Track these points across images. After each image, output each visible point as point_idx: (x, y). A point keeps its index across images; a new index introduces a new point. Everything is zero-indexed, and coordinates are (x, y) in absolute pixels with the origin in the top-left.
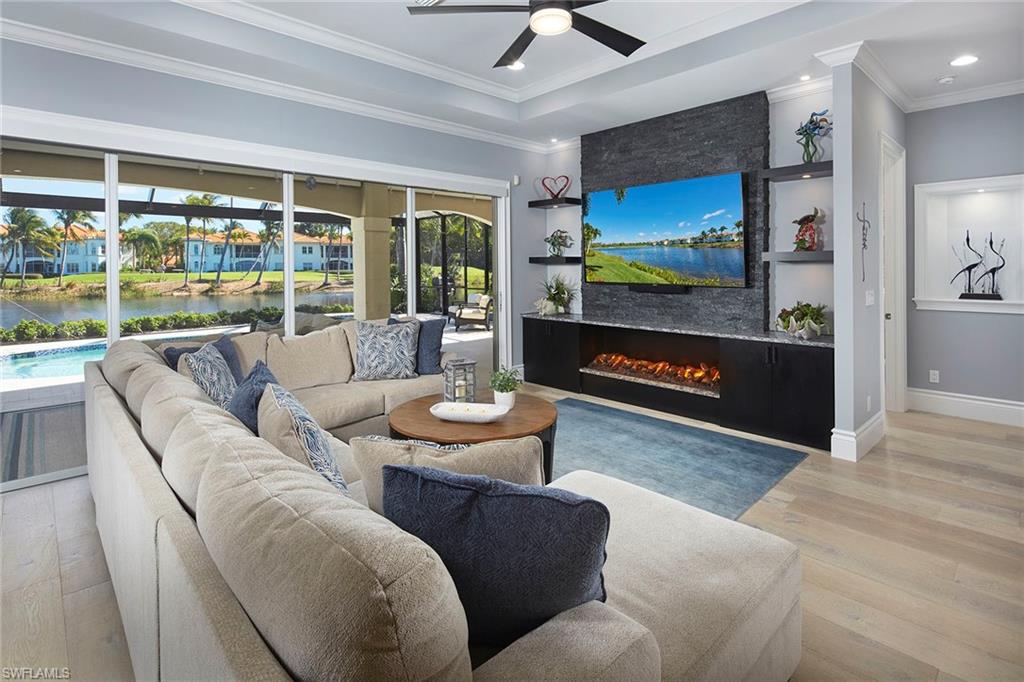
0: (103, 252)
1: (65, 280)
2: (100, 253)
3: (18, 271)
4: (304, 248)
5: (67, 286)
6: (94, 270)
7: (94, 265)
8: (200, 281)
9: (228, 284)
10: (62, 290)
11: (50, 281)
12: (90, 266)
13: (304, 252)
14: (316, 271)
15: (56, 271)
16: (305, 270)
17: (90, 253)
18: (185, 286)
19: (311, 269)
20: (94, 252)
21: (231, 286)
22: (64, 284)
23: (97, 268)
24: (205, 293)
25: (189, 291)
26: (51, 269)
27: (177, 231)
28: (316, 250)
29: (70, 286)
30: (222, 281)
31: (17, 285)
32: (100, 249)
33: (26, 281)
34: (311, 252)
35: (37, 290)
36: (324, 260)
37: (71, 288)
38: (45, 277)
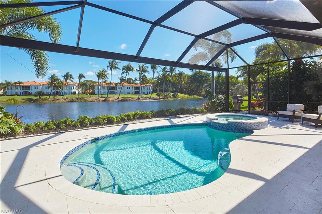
0: (74, 89)
1: (65, 97)
2: (73, 89)
3: (52, 94)
4: (128, 87)
5: (66, 99)
6: (71, 94)
7: (71, 93)
8: (102, 97)
9: (110, 98)
10: (65, 100)
11: (61, 97)
12: (70, 93)
13: (128, 88)
14: (131, 94)
15: (62, 94)
16: (128, 94)
17: (70, 89)
18: (98, 99)
19: (129, 94)
20: (71, 89)
21: (111, 99)
22: (65, 98)
23: (72, 93)
24: (104, 101)
25: (99, 100)
26: (60, 94)
27: (92, 83)
28: (131, 88)
29: (67, 98)
30: (109, 97)
31: (53, 98)
32: (73, 88)
33: (55, 97)
34: (130, 89)
35: (58, 99)
36: (134, 91)
37: (67, 99)
38: (59, 96)
